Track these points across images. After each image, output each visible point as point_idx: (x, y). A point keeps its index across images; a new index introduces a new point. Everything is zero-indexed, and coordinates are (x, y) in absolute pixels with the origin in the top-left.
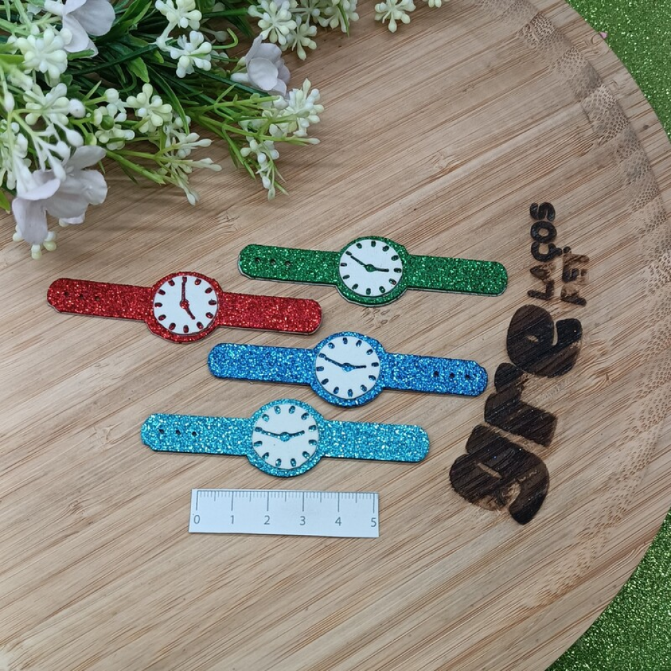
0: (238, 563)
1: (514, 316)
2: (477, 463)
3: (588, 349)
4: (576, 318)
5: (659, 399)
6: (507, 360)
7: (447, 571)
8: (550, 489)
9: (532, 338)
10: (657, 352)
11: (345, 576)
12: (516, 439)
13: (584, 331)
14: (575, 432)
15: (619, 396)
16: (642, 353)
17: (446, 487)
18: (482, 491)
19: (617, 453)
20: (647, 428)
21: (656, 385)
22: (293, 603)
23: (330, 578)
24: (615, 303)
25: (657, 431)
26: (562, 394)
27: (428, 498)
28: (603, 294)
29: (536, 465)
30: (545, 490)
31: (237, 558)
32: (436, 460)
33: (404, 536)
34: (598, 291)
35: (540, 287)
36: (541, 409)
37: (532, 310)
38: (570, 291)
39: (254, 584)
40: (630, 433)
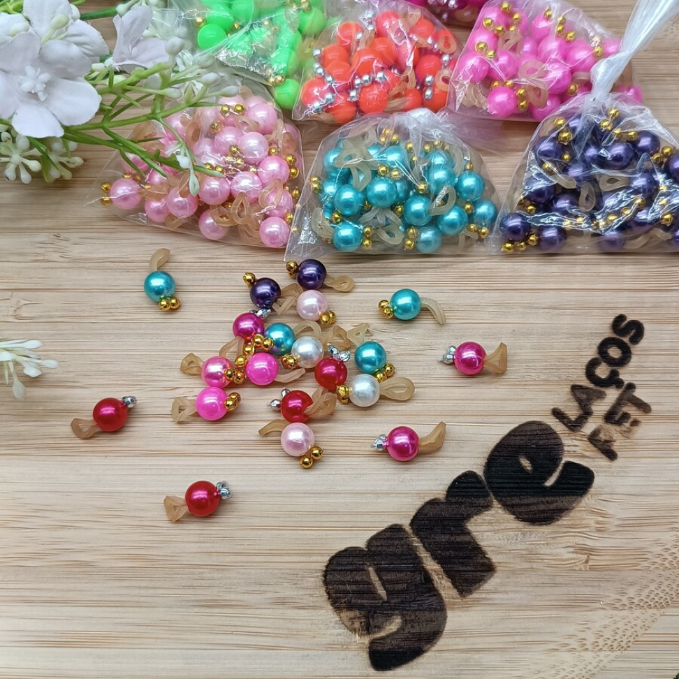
0: (47, 514)
1: (520, 426)
2: (369, 566)
3: (584, 514)
4: (592, 469)
5: (633, 623)
6: (480, 471)
7: (254, 666)
8: (433, 649)
9: (526, 463)
10: (667, 566)
11: (143, 599)
12: (431, 565)
13: (592, 490)
14: (508, 599)
15: (587, 590)
16: (649, 556)
17: (317, 571)
18: (353, 601)
19: (542, 657)
20: (597, 648)
21: (642, 604)
22: (72, 593)
23: (126, 591)
24: (652, 479)
25: (606, 660)
26: (519, 547)
27: (287, 571)
28: (642, 459)
29: (436, 610)
30: (429, 646)
31: (49, 508)
32: (327, 535)
33: (232, 597)
34: (639, 454)
35: (572, 412)
36: (484, 549)
37: (547, 432)
38: (606, 435)
39: (48, 547)
40: (574, 643)
